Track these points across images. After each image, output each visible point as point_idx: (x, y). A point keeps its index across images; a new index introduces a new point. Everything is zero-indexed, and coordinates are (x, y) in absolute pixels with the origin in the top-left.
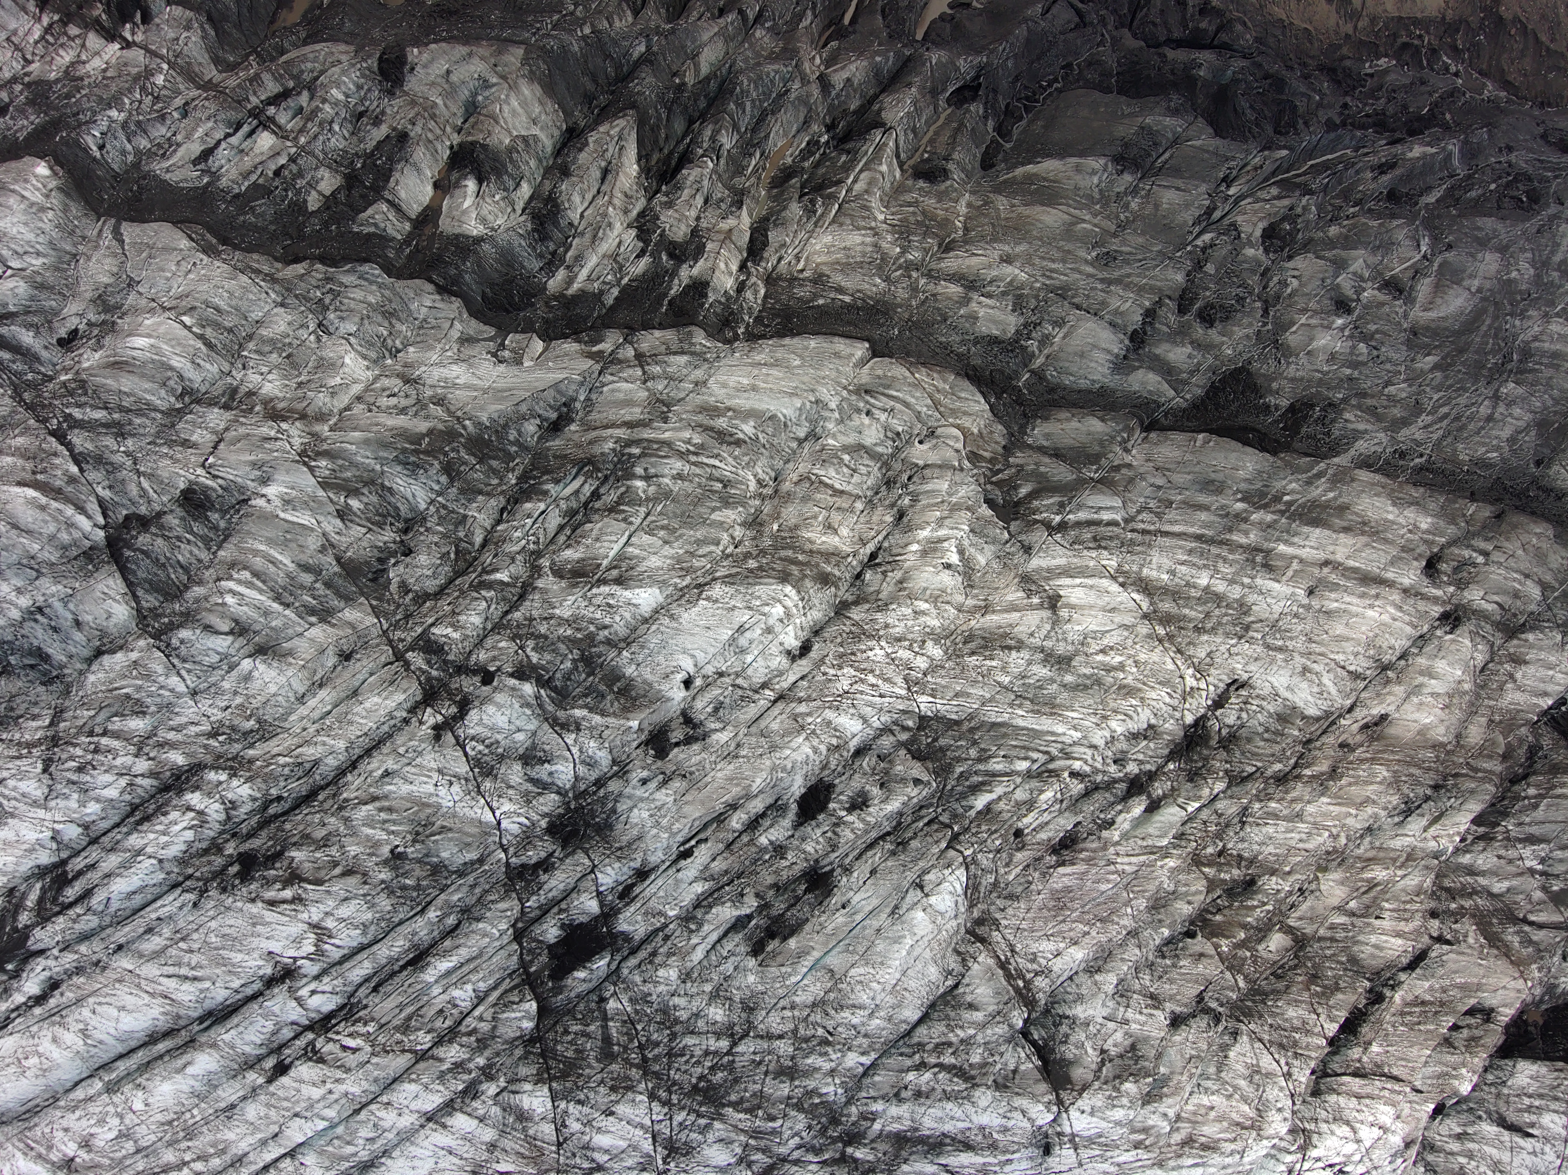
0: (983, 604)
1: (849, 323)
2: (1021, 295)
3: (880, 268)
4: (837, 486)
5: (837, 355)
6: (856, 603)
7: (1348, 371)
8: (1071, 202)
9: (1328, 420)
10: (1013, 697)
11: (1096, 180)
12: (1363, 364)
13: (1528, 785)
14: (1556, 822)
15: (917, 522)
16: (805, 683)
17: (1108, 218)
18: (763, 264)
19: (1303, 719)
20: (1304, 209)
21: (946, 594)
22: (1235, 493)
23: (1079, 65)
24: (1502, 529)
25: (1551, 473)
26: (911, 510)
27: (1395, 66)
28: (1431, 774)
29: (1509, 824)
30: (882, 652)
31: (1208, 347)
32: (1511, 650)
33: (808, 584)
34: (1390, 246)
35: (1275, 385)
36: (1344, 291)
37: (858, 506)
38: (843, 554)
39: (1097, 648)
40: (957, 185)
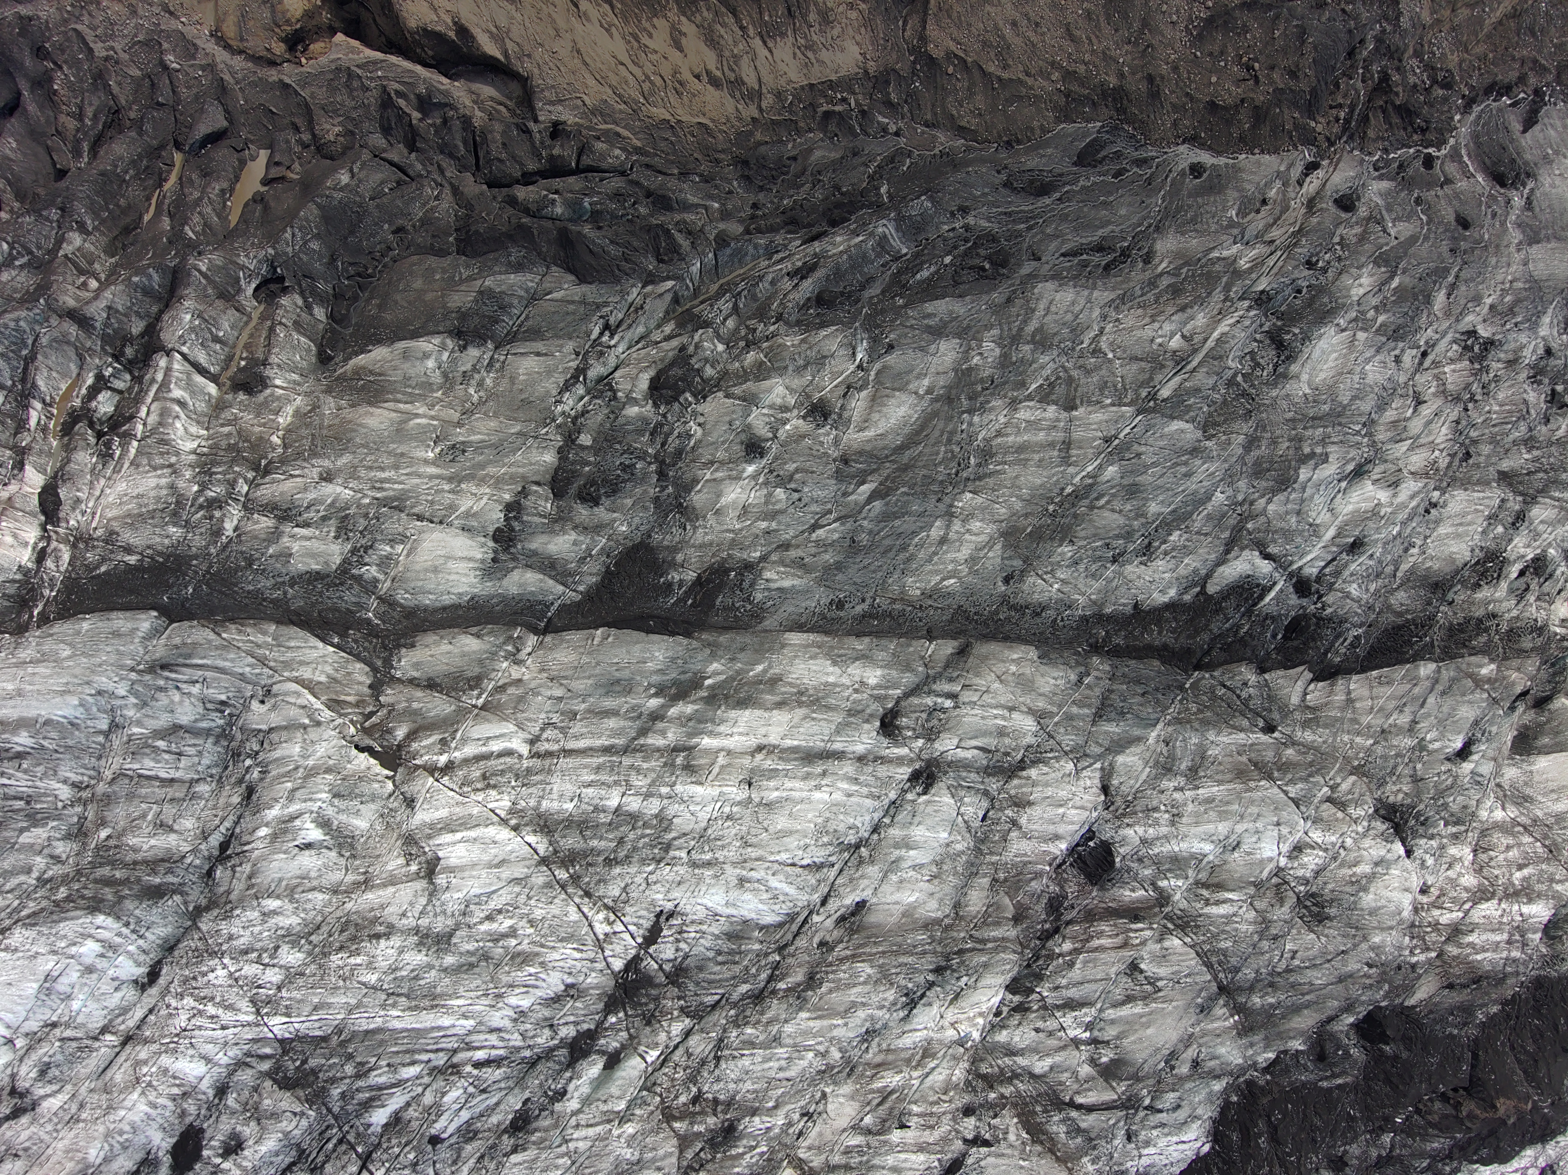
0: (361, 878)
1: (131, 592)
2: (347, 516)
3: (175, 514)
4: (163, 775)
5: (116, 634)
6: (208, 909)
7: (764, 525)
8: (399, 396)
9: (746, 585)
10: (384, 997)
11: (431, 363)
12: (782, 512)
13: (1064, 938)
14: (1096, 981)
15: (265, 799)
16: (152, 1018)
17: (450, 406)
18: (64, 525)
19: (761, 929)
20: (697, 346)
21: (310, 879)
22: (647, 689)
23: (414, 226)
24: (969, 664)
25: (1025, 587)
26: (261, 785)
27: (822, 140)
28: (929, 957)
29: (1044, 990)
30: (224, 972)
31: (597, 529)
32: (1013, 792)
33: (129, 904)
34: (821, 360)
35: (679, 557)
36: (756, 431)
37: (203, 788)
38: (175, 858)
39: (482, 915)
40: (281, 392)
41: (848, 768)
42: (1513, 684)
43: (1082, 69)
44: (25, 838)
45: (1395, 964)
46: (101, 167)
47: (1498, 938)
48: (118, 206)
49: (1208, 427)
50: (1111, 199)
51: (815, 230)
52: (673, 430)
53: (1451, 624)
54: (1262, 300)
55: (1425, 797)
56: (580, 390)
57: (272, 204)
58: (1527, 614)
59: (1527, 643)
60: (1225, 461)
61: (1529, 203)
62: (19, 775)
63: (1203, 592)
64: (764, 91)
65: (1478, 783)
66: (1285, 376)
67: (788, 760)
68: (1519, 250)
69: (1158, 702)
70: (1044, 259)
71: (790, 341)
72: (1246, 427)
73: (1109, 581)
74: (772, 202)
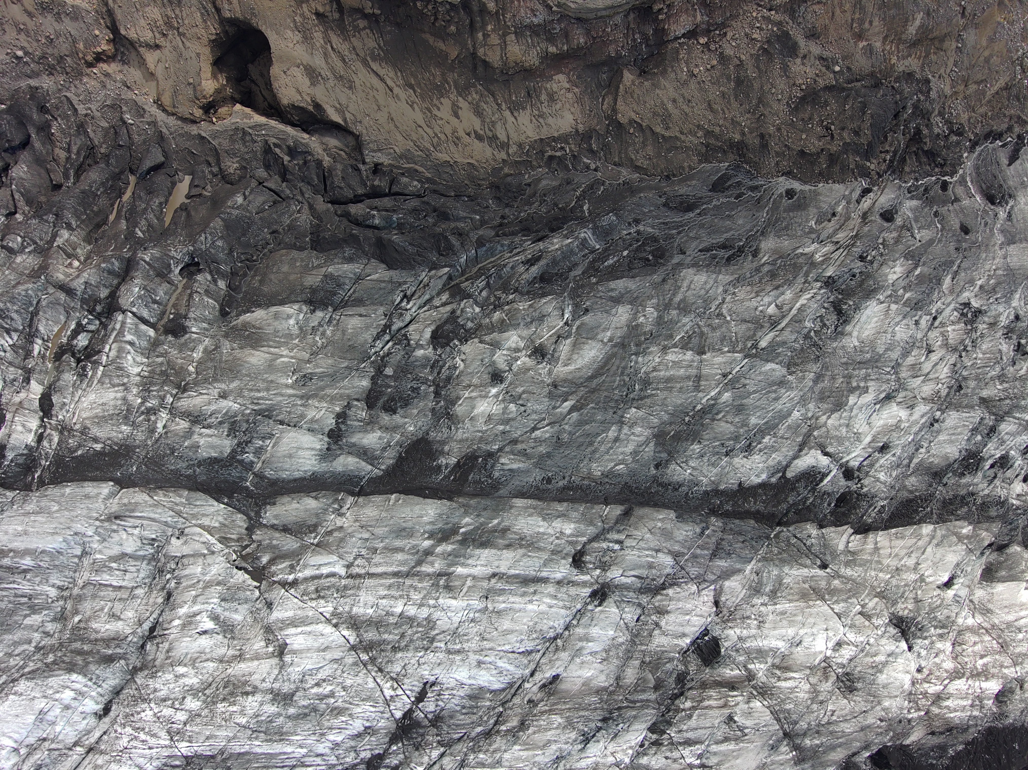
0: (238, 653)
1: (97, 469)
2: (235, 421)
3: (126, 417)
4: (115, 584)
5: (87, 497)
6: (141, 669)
7: (501, 428)
8: (271, 343)
9: (488, 467)
10: (250, 733)
11: (292, 322)
12: (513, 419)
13: (686, 698)
14: (705, 728)
15: (179, 601)
16: (105, 737)
17: (303, 349)
18: (55, 419)
19: (491, 692)
20: (462, 311)
21: (205, 653)
22: (423, 534)
23: (284, 229)
24: (631, 522)
25: (669, 471)
26: (176, 591)
27: (547, 173)
28: (599, 712)
29: (672, 732)
30: (151, 713)
31: (393, 429)
32: (657, 604)
33: (92, 667)
34: (541, 318)
35: (446, 448)
36: (498, 366)
37: (140, 592)
38: (122, 637)
39: (313, 683)
40: (196, 336)
41: (551, 589)
42: (983, 539)
43: (717, 130)
44: (28, 621)
45: (898, 719)
46: (82, 188)
47: (965, 703)
48: (93, 211)
49: (790, 366)
50: (733, 213)
51: (541, 234)
52: (446, 363)
53: (944, 498)
54: (829, 283)
55: (923, 612)
56: (387, 337)
57: (193, 213)
58: (994, 493)
59: (993, 512)
60: (801, 390)
61: (1010, 215)
62: (25, 582)
63: (784, 476)
64: (511, 143)
65: (958, 602)
66: (842, 334)
67: (512, 583)
68: (1001, 249)
69: (752, 547)
70: (688, 253)
71: (522, 306)
72: (815, 368)
73: (723, 468)
74: (513, 215)
